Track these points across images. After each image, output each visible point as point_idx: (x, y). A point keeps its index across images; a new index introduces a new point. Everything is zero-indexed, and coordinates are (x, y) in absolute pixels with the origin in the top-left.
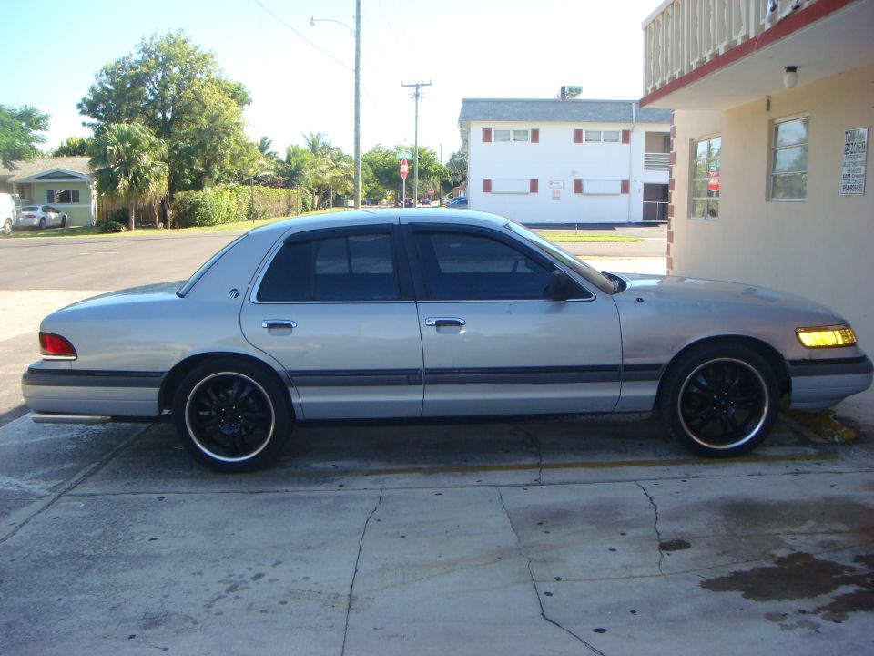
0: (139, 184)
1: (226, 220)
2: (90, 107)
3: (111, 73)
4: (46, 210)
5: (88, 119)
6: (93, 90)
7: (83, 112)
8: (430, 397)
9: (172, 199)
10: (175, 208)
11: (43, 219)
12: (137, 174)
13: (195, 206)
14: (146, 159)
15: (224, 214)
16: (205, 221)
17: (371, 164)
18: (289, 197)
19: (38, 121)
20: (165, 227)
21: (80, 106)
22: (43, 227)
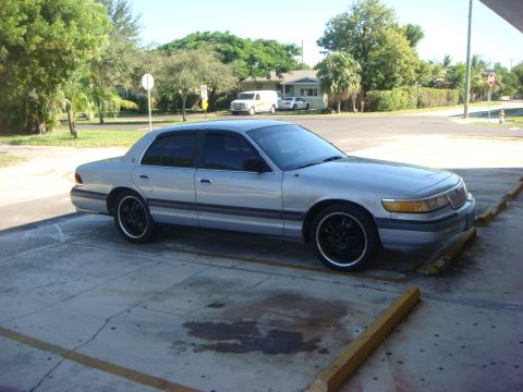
0: (344, 86)
1: (399, 108)
2: (324, 42)
3: (335, 22)
4: (298, 100)
5: (323, 49)
6: (326, 32)
7: (320, 45)
8: (200, 217)
9: (365, 95)
10: (365, 101)
11: (295, 105)
12: (342, 81)
13: (378, 99)
14: (348, 72)
15: (398, 104)
16: (385, 108)
17: (517, 73)
18: (448, 94)
19: (297, 50)
20: (359, 111)
21: (318, 42)
22: (295, 110)
